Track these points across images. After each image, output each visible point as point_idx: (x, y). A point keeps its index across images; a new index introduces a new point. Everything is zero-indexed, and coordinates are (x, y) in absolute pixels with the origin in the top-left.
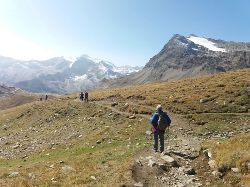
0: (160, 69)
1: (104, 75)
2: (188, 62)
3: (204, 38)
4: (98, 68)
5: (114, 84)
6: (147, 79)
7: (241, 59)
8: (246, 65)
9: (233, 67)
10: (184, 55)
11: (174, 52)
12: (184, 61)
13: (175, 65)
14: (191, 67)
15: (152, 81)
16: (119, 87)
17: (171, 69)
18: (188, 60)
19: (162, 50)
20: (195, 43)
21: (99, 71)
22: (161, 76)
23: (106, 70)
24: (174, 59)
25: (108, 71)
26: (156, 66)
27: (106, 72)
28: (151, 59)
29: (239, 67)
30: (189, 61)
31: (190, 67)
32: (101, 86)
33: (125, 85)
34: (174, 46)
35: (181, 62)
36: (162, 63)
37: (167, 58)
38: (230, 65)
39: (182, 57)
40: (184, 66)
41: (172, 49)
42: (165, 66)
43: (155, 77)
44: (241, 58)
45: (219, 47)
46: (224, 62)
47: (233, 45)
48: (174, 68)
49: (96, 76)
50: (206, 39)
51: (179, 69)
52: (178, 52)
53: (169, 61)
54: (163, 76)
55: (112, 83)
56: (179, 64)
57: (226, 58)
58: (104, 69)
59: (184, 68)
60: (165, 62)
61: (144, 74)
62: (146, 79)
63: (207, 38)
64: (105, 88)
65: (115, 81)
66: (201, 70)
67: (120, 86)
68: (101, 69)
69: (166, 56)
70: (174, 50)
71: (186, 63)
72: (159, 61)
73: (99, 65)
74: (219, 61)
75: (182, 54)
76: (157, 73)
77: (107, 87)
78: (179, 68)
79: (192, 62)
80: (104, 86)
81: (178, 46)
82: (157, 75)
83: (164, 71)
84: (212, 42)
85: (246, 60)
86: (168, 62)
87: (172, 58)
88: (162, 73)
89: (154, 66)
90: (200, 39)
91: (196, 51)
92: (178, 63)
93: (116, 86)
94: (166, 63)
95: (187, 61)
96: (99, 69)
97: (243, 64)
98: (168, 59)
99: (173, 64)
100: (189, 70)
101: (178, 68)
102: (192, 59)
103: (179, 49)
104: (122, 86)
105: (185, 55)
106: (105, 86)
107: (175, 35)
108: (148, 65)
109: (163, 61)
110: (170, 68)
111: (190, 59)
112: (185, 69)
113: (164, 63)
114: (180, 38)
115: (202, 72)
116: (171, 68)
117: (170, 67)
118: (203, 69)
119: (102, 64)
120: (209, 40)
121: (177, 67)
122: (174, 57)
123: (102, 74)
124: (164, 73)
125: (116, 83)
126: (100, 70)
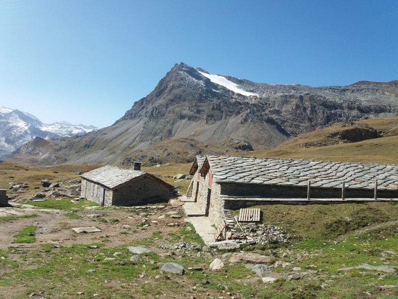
0: (162, 120)
1: (22, 136)
2: (213, 109)
3: (219, 75)
4: (8, 123)
5: (61, 148)
6: (137, 139)
7: (298, 107)
8: (307, 117)
9: (287, 120)
10: (204, 97)
11: (184, 91)
12: (206, 107)
13: (192, 113)
14: (221, 118)
15: (150, 142)
16: (76, 155)
17: (183, 121)
18: (213, 107)
19: (156, 88)
20: (211, 81)
21: (11, 129)
22: (170, 132)
23: (26, 128)
24: (187, 104)
25: (30, 128)
26: (152, 115)
27: (26, 132)
28: (136, 103)
29: (295, 120)
30: (215, 107)
31: (219, 117)
32: (30, 153)
33: (89, 149)
34: (182, 82)
35: (201, 108)
36: (164, 109)
37: (172, 101)
38: (280, 116)
39: (200, 100)
40: (209, 116)
41: (179, 87)
42: (171, 115)
43: (155, 135)
44: (297, 105)
45: (247, 91)
46: (270, 111)
47: (268, 88)
48: (189, 120)
49: (4, 139)
50: (223, 78)
51: (200, 121)
52: (191, 93)
53: (177, 106)
54: (173, 132)
55: (57, 147)
56: (199, 112)
57: (269, 105)
58: (22, 125)
59: (209, 118)
60: (171, 108)
61: (127, 130)
62: (135, 138)
63: (224, 76)
64: (43, 157)
65: (64, 144)
66: (242, 123)
67: (77, 153)
68: (15, 124)
69: (171, 97)
70: (183, 88)
71: (211, 111)
72: (158, 106)
73: (11, 118)
74: (261, 110)
75: (201, 95)
76: (157, 127)
77: (46, 155)
78: (200, 118)
79: (220, 110)
80: (38, 154)
81: (189, 82)
82: (158, 132)
83: (173, 124)
84: (234, 82)
85: (305, 109)
86: (176, 108)
87: (182, 102)
88: (169, 127)
89: (148, 114)
90: (215, 77)
91: (218, 93)
92: (195, 110)
93: (67, 152)
94: (173, 111)
95: (211, 107)
96: (10, 125)
97: (302, 114)
98: (175, 103)
99: (186, 112)
100: (218, 123)
101: (197, 119)
102: (220, 105)
103: (191, 88)
104: (82, 153)
105: (206, 97)
106: (41, 153)
107: (176, 64)
108: (131, 114)
109: (167, 106)
110: (181, 119)
111: (215, 105)
112: (212, 121)
113: (169, 109)
114: (188, 70)
115: (246, 125)
116: (184, 119)
117: (182, 117)
118: (245, 120)
119: (17, 116)
120: (228, 80)
121: (196, 117)
122: (185, 100)
123: (18, 134)
124: (173, 127)
125: (66, 148)
126: (13, 127)
